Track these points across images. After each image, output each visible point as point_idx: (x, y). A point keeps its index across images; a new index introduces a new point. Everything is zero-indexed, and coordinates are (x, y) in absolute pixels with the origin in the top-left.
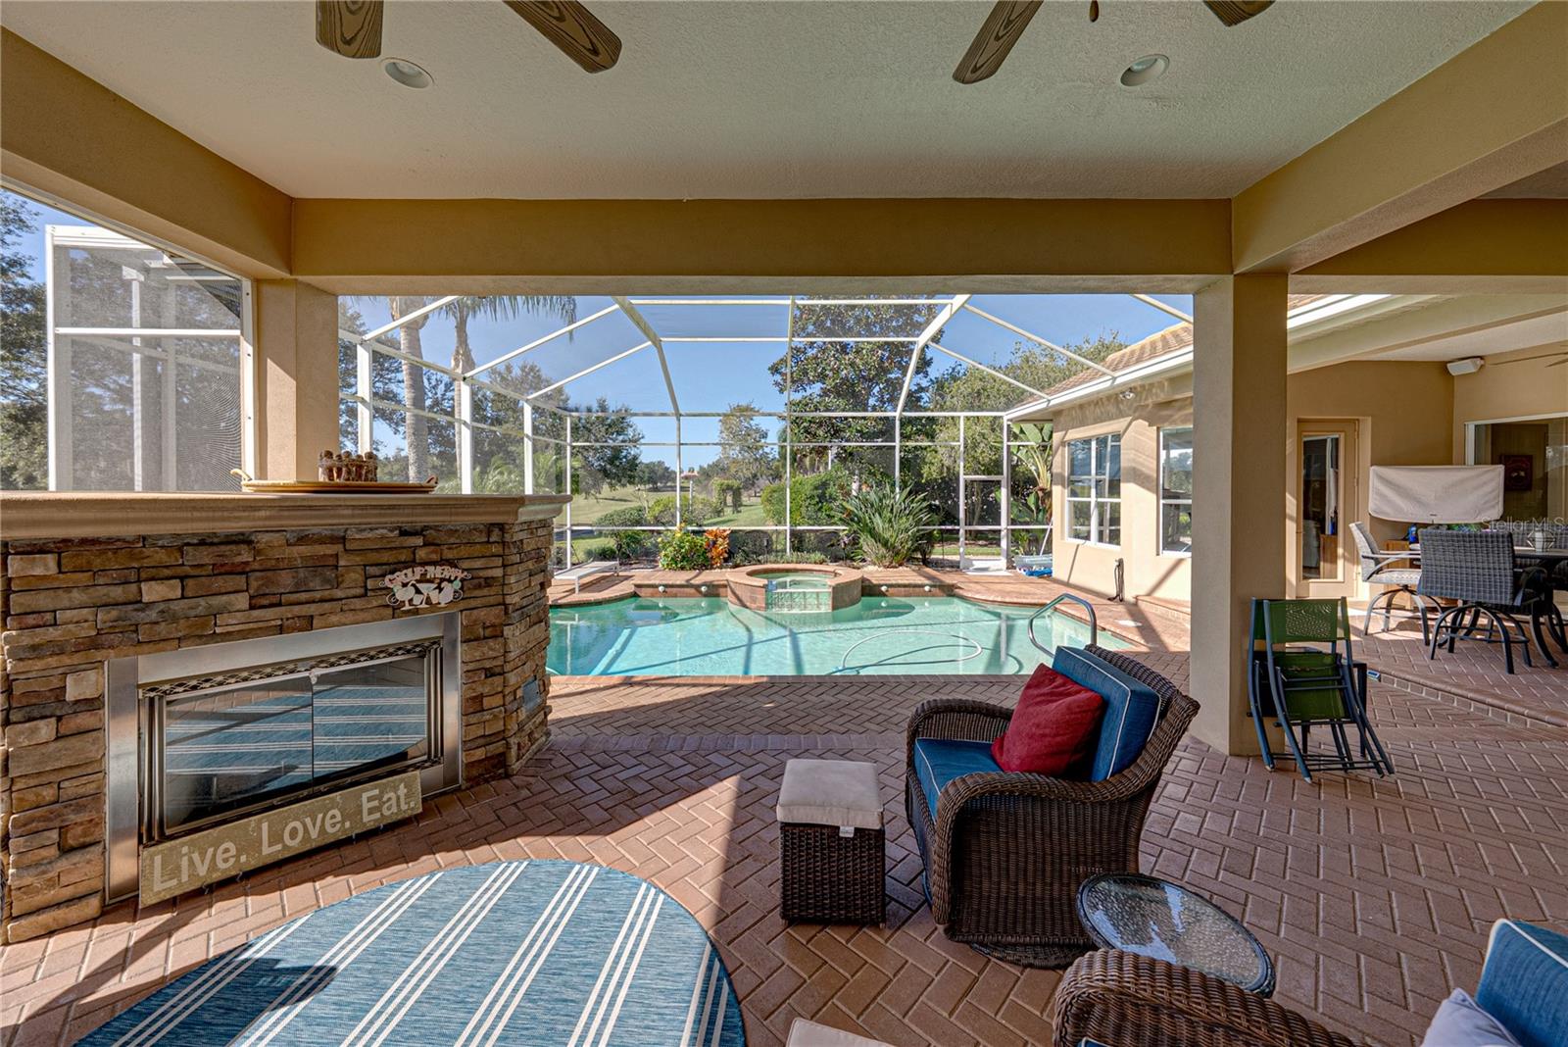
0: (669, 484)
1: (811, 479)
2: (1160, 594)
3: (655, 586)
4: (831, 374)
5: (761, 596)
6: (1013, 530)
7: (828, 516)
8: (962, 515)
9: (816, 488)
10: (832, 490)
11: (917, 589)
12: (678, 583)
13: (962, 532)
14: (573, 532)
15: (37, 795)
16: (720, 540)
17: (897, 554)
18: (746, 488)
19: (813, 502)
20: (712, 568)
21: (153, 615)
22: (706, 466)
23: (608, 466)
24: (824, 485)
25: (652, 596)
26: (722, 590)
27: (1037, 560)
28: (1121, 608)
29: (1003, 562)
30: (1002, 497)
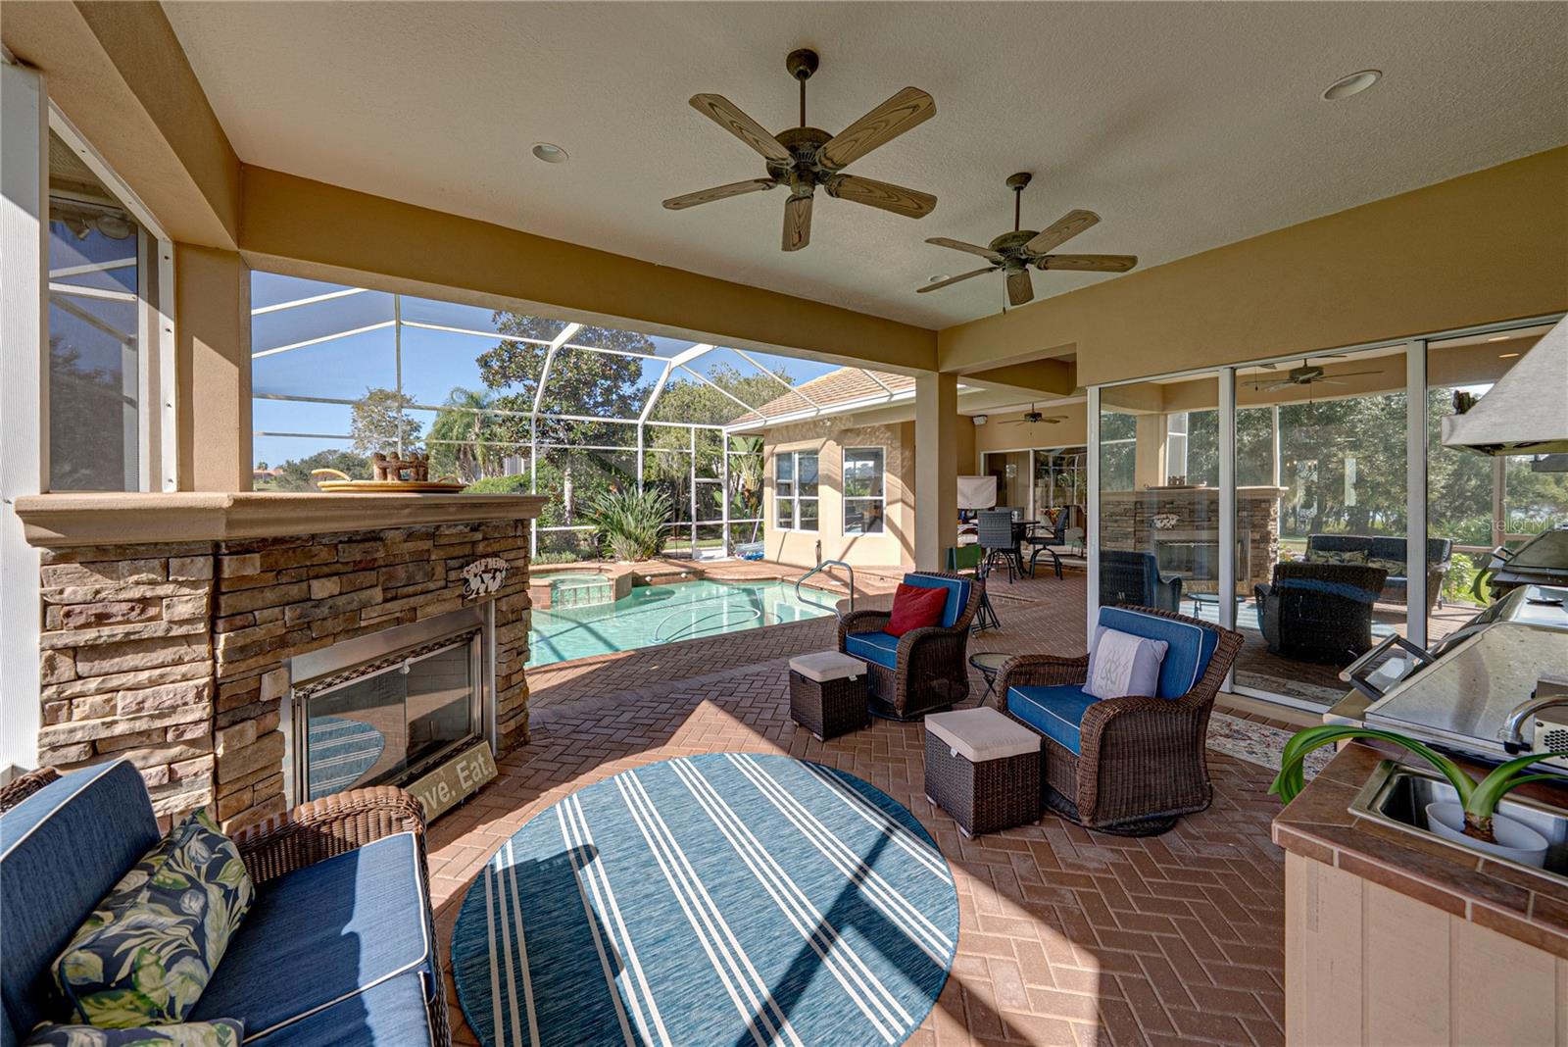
2: (844, 561)
5: (545, 595)
6: (731, 524)
8: (693, 512)
11: (676, 576)
13: (694, 527)
15: (238, 800)
17: (648, 548)
21: (325, 610)
27: (749, 547)
28: (822, 575)
29: (724, 551)
30: (723, 498)
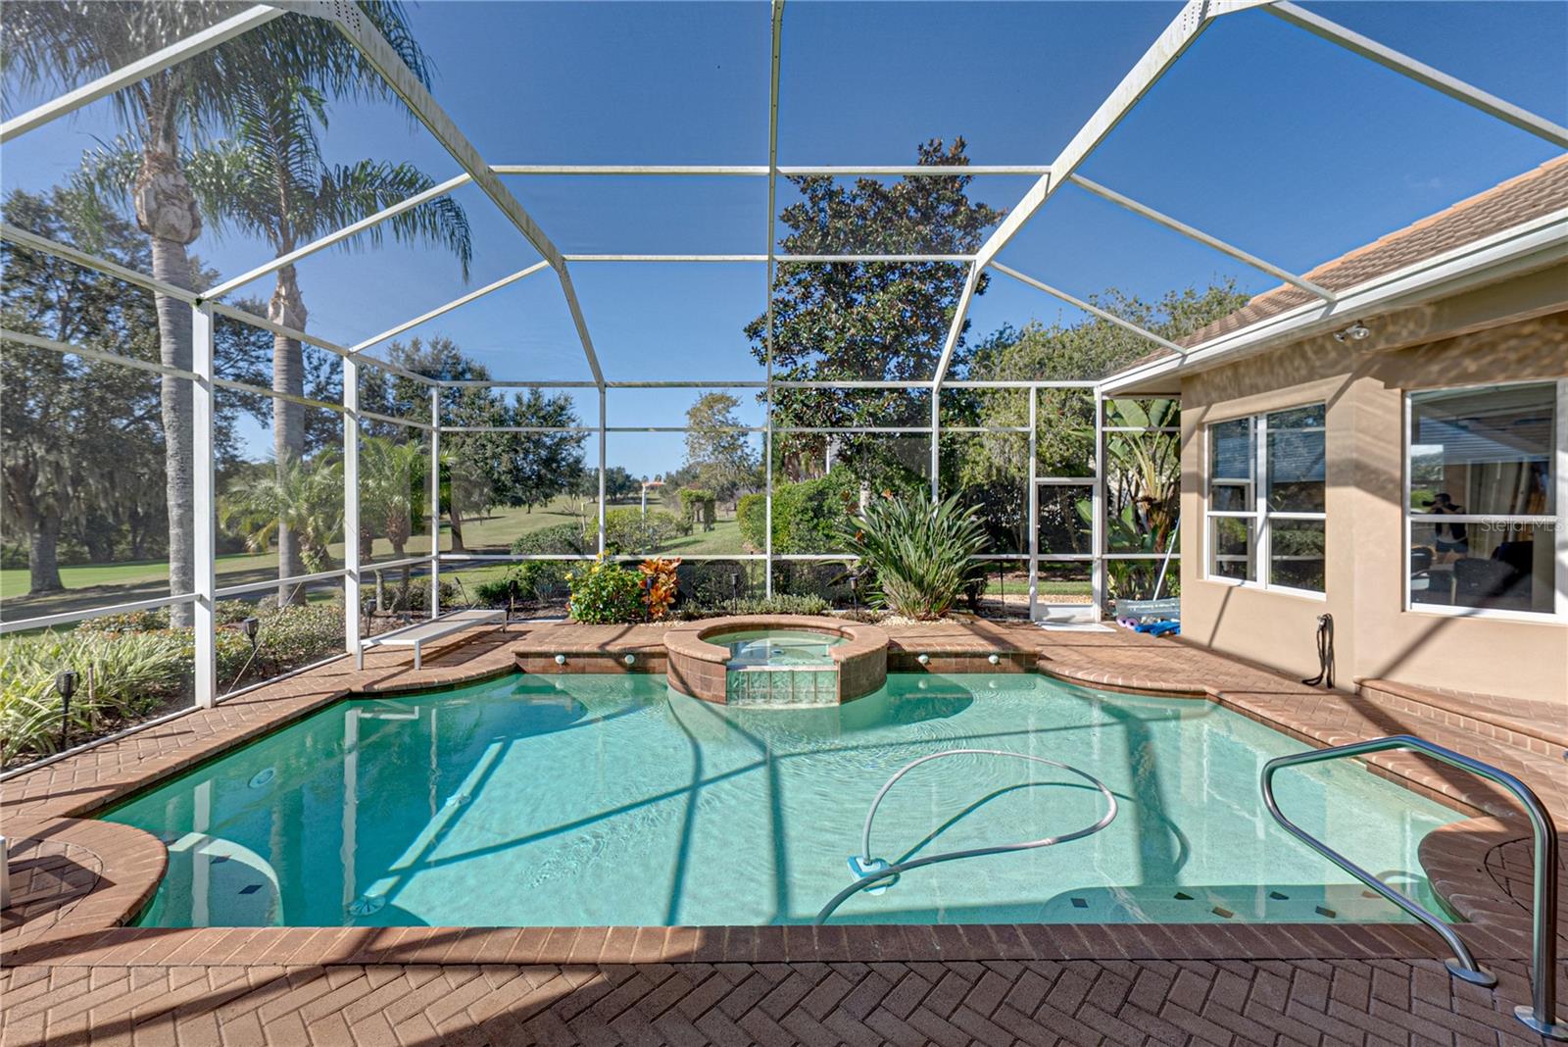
0: (631, 495)
1: (804, 487)
2: (1402, 677)
3: (550, 655)
4: (831, 334)
5: (718, 679)
6: (1109, 561)
7: (827, 536)
8: (1033, 537)
9: (811, 499)
10: (832, 501)
11: (977, 661)
12: (587, 649)
13: (1033, 562)
14: (441, 562)
16: (663, 576)
17: (939, 598)
18: (722, 499)
19: (806, 517)
20: (650, 620)
22: (674, 473)
23: (543, 471)
24: (821, 494)
25: (545, 671)
26: (655, 662)
27: (1150, 609)
28: (1341, 704)
29: (1095, 611)
30: (1094, 511)
